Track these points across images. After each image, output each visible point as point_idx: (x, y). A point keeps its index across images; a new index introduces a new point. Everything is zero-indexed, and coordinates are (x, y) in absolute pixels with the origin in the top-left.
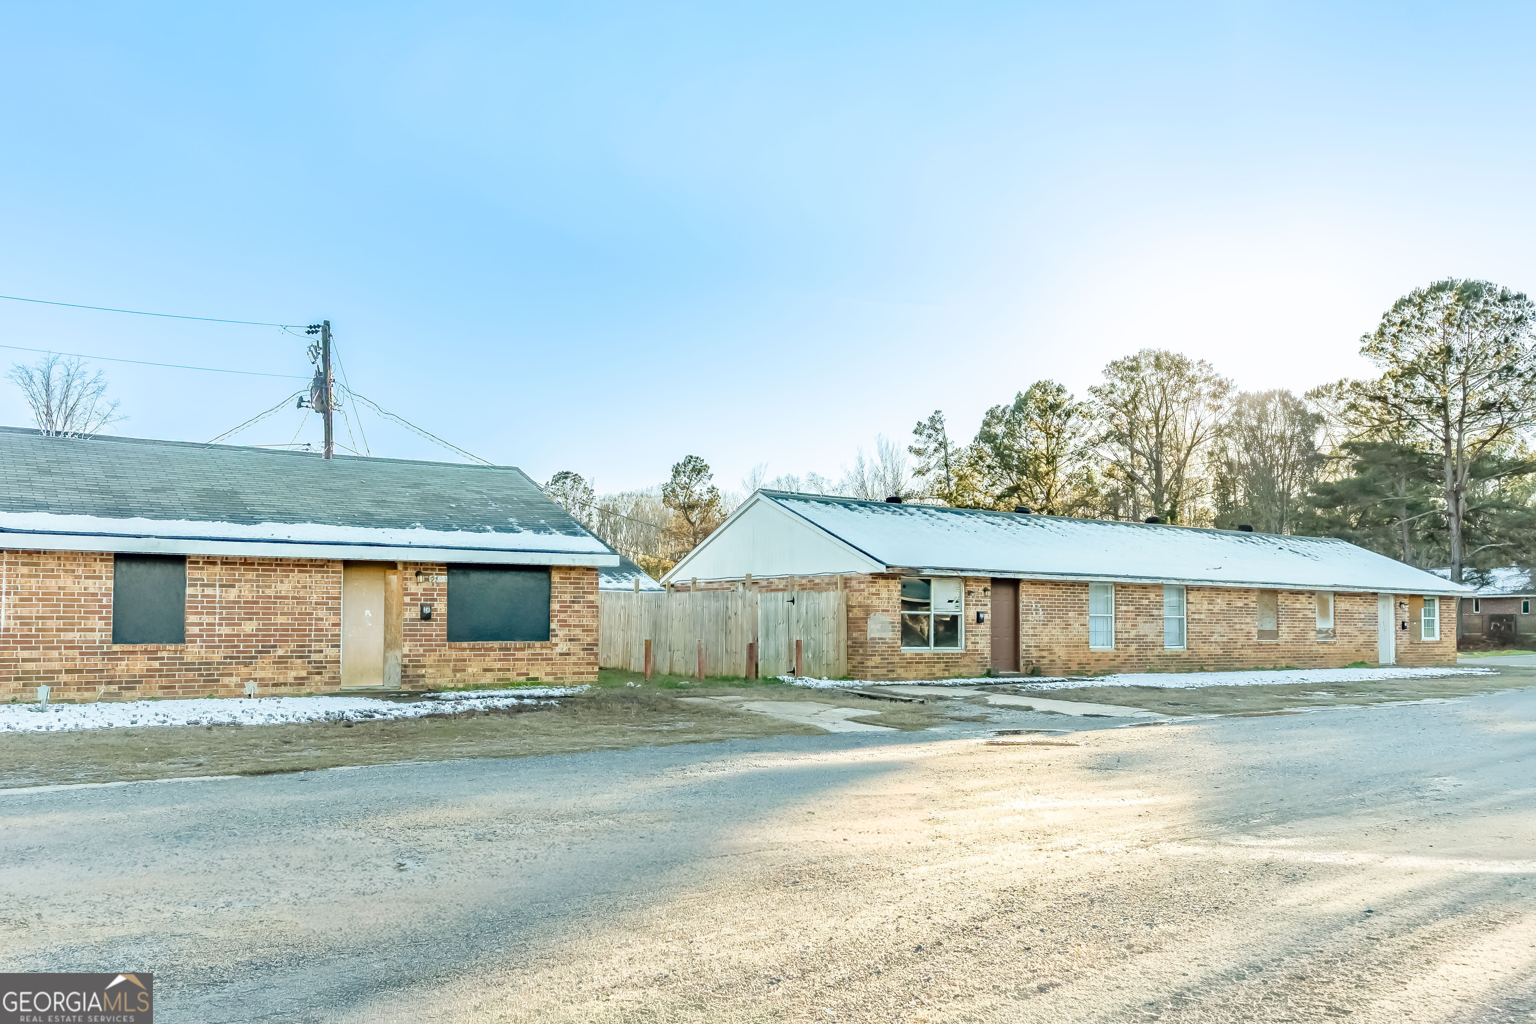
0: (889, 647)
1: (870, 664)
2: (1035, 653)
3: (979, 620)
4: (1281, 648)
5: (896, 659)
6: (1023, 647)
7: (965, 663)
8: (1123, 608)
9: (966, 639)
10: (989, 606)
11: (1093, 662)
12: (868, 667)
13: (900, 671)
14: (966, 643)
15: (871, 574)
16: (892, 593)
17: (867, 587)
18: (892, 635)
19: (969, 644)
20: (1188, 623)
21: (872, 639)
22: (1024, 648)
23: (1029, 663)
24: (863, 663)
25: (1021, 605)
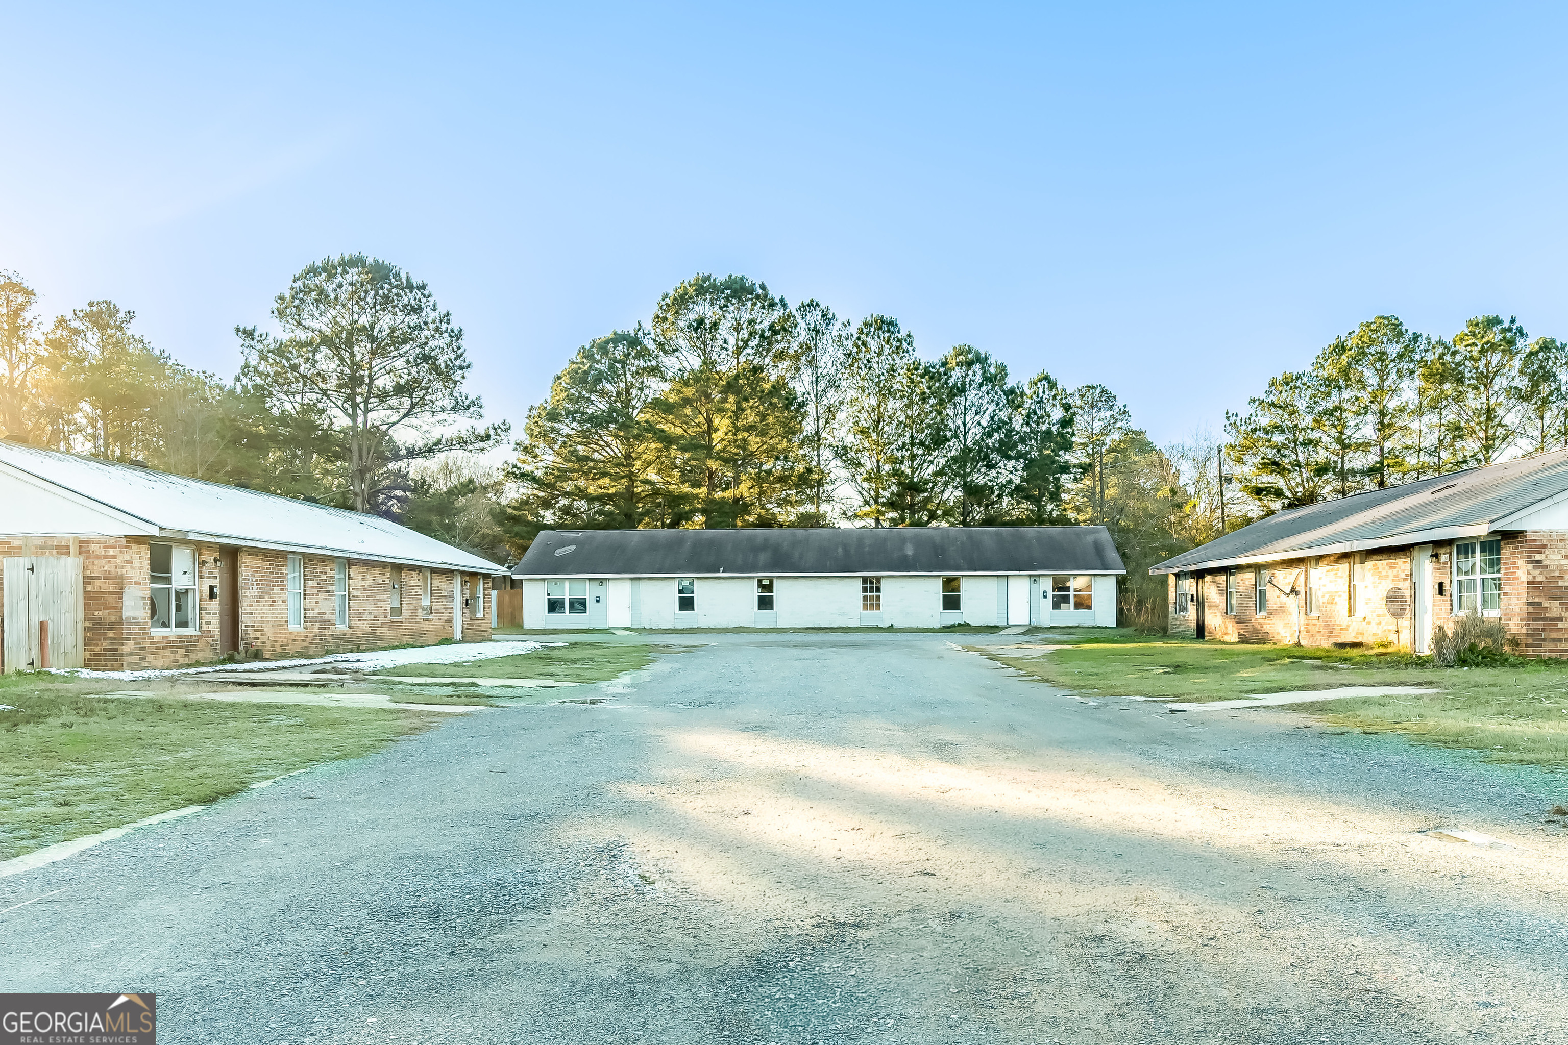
0: (141, 629)
1: (126, 650)
2: (252, 635)
3: (212, 595)
4: (404, 625)
5: (146, 643)
6: (242, 627)
7: (200, 647)
8: (310, 583)
9: (200, 618)
10: (218, 579)
11: (290, 643)
12: (122, 654)
13: (150, 658)
14: (200, 623)
15: (126, 537)
16: (141, 559)
17: (121, 552)
18: (143, 614)
19: (204, 624)
20: (349, 599)
21: (128, 618)
22: (244, 628)
23: (248, 646)
24: (116, 649)
25: (240, 579)
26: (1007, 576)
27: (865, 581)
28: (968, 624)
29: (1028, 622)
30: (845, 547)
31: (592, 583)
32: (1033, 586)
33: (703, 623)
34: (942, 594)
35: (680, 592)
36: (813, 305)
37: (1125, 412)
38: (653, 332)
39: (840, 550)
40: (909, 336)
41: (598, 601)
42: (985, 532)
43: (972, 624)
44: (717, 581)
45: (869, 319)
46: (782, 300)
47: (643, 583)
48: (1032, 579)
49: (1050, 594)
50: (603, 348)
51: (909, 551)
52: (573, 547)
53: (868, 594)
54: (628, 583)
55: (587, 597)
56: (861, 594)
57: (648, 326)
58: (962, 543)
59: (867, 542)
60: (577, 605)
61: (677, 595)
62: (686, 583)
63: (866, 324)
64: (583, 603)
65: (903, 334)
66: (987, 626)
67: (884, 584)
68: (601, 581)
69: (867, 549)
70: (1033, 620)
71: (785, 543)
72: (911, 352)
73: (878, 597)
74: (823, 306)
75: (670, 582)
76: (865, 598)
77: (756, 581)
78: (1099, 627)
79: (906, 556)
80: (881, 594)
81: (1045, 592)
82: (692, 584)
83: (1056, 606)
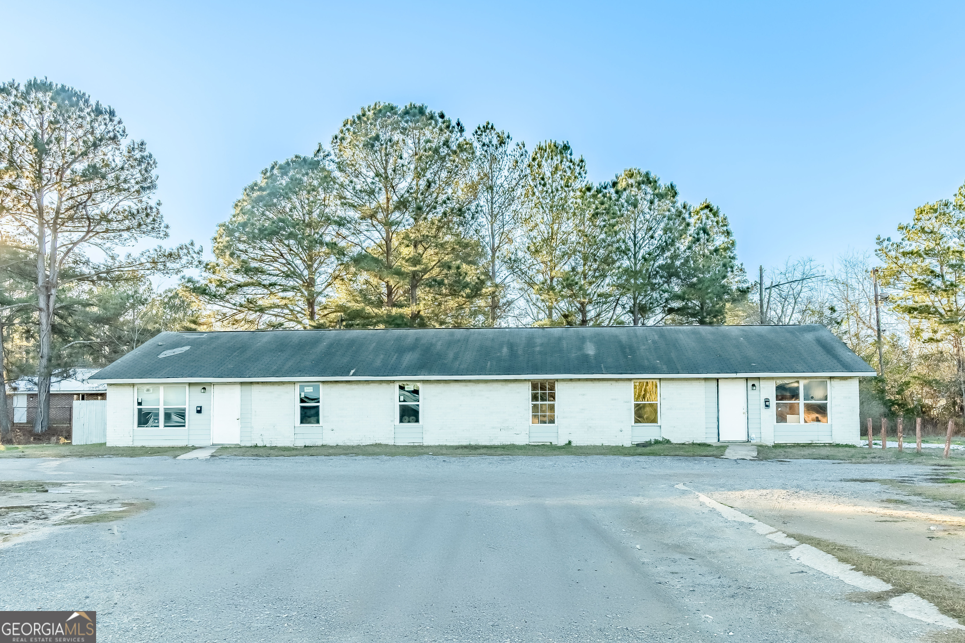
26: (718, 380)
27: (534, 387)
28: (668, 442)
29: (745, 438)
30: (511, 346)
31: (193, 389)
32: (751, 392)
33: (331, 439)
34: (633, 403)
35: (302, 401)
36: (488, 128)
37: (741, 270)
38: (332, 152)
39: (505, 350)
40: (582, 161)
41: (199, 412)
42: (680, 331)
43: (674, 441)
44: (348, 386)
45: (543, 145)
46: (458, 124)
47: (255, 388)
48: (750, 383)
49: (773, 402)
50: (284, 169)
51: (590, 350)
52: (187, 348)
53: (539, 403)
54: (238, 388)
55: (187, 407)
56: (530, 404)
57: (327, 147)
58: (654, 342)
59: (538, 341)
60: (175, 418)
61: (298, 405)
62: (309, 390)
63: (540, 148)
64: (182, 414)
65: (576, 158)
66: (693, 444)
67: (559, 389)
68: (204, 387)
69: (538, 349)
70: (753, 436)
71: (440, 343)
72: (584, 175)
73: (552, 408)
74: (498, 129)
75: (290, 388)
76: (535, 407)
77: (397, 386)
78: (838, 445)
79: (587, 356)
80: (557, 403)
81: (767, 401)
82: (317, 389)
83: (781, 418)
